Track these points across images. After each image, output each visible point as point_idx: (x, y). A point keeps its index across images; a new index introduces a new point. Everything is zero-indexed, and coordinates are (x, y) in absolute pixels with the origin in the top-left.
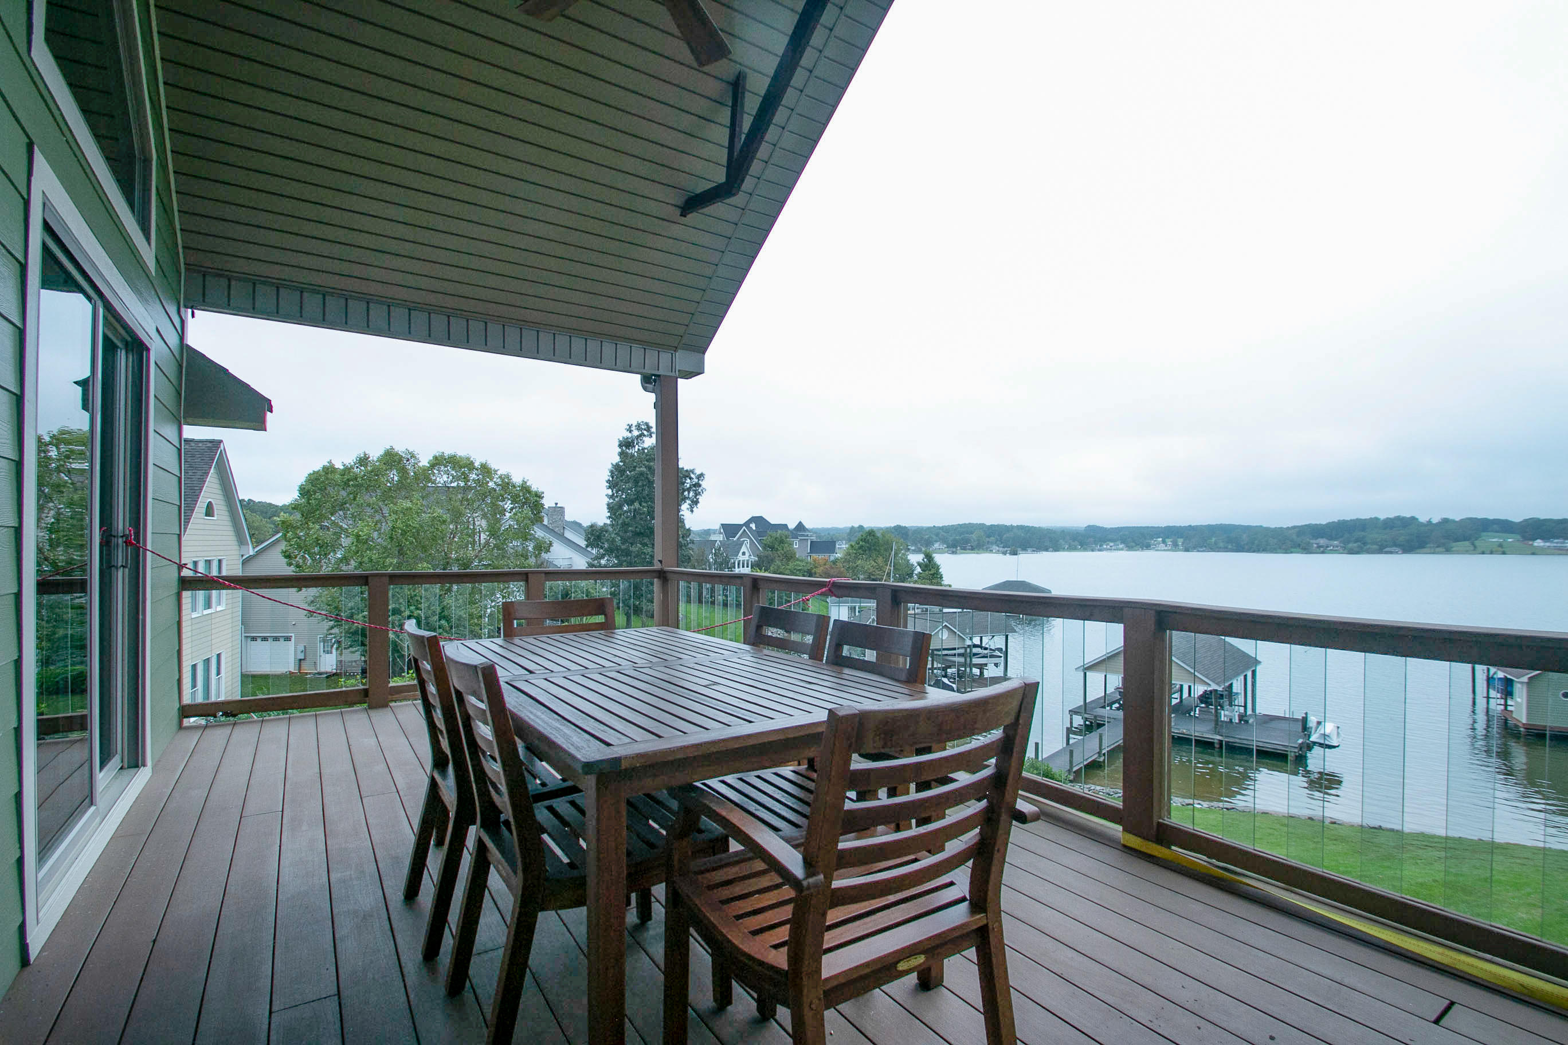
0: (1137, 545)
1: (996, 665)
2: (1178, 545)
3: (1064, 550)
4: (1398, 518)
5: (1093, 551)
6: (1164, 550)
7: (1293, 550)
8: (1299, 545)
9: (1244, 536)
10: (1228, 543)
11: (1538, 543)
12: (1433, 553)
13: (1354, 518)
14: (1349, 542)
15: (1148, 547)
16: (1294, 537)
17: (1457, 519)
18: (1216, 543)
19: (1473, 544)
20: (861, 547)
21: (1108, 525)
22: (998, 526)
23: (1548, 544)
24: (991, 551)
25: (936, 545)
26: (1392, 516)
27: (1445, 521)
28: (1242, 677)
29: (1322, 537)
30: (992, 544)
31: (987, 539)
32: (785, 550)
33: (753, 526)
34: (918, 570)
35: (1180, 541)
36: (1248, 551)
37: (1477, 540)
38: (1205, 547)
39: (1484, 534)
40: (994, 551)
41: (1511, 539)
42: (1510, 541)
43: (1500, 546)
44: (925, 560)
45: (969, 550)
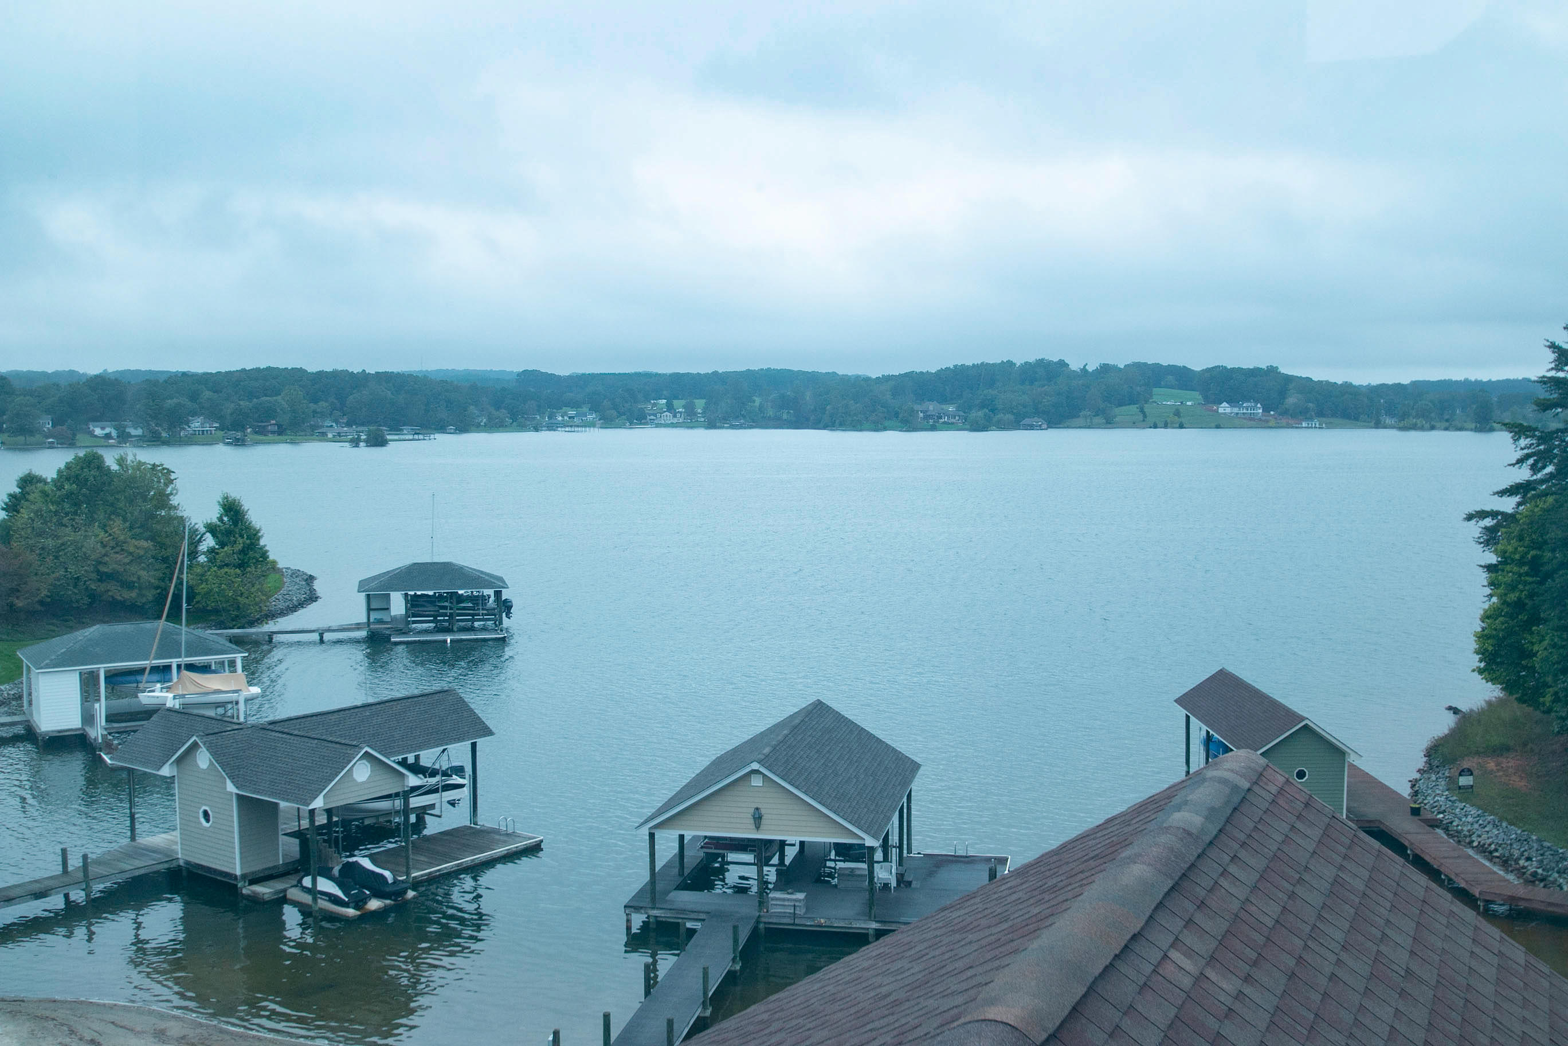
0: (620, 414)
1: (452, 802)
2: (695, 414)
3: (478, 428)
4: (1041, 363)
6: (673, 426)
7: (887, 423)
8: (897, 415)
9: (808, 396)
11: (1224, 408)
12: (1089, 427)
15: (641, 418)
16: (888, 397)
19: (1142, 411)
20: (70, 495)
22: (335, 374)
23: (1236, 410)
24: (324, 434)
25: (196, 424)
26: (1032, 359)
27: (1105, 369)
28: (904, 800)
29: (931, 400)
30: (323, 415)
31: (313, 407)
34: (209, 542)
35: (700, 404)
37: (1146, 402)
38: (744, 417)
39: (1156, 390)
40: (330, 436)
41: (1191, 400)
42: (1189, 403)
43: (1177, 413)
44: (225, 519)
45: (273, 433)
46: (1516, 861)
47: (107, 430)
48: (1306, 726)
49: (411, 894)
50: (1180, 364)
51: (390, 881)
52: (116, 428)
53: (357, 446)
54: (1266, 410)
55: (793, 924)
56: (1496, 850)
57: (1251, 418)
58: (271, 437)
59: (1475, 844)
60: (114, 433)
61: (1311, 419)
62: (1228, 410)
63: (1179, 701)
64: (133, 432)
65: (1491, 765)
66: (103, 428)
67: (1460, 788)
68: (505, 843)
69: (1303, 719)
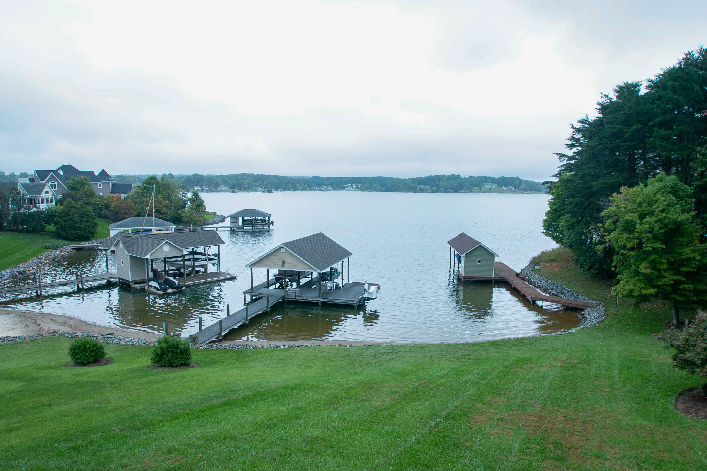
0: (338, 187)
1: (214, 265)
2: (358, 188)
3: (299, 190)
4: (453, 175)
5: (315, 191)
6: (352, 190)
7: (410, 191)
8: (412, 188)
9: (389, 183)
10: (382, 186)
11: (503, 188)
12: (465, 193)
13: (435, 175)
14: (433, 187)
15: (343, 188)
16: (411, 184)
17: (476, 176)
18: (376, 186)
19: (480, 188)
21: (324, 176)
22: (261, 175)
23: (507, 189)
24: (257, 190)
25: (222, 187)
26: (450, 174)
27: (471, 177)
28: (341, 262)
29: (422, 184)
30: (258, 186)
31: (255, 183)
32: (85, 190)
33: (61, 172)
34: (189, 203)
35: (359, 186)
36: (391, 191)
37: (482, 186)
38: (371, 189)
39: (484, 183)
40: (258, 191)
41: (494, 186)
42: (494, 187)
43: (490, 189)
44: (193, 196)
45: (243, 190)
46: (548, 290)
47: (198, 188)
48: (481, 245)
49: (184, 288)
50: (492, 176)
51: (177, 284)
52: (201, 187)
53: (264, 193)
54: (515, 189)
55: (295, 299)
56: (542, 287)
57: (510, 191)
58: (242, 191)
59: (536, 285)
60: (200, 189)
61: (528, 191)
62: (504, 189)
63: (448, 243)
64: (205, 189)
65: (549, 264)
66: (197, 188)
67: (535, 269)
68: (224, 276)
69: (480, 243)
